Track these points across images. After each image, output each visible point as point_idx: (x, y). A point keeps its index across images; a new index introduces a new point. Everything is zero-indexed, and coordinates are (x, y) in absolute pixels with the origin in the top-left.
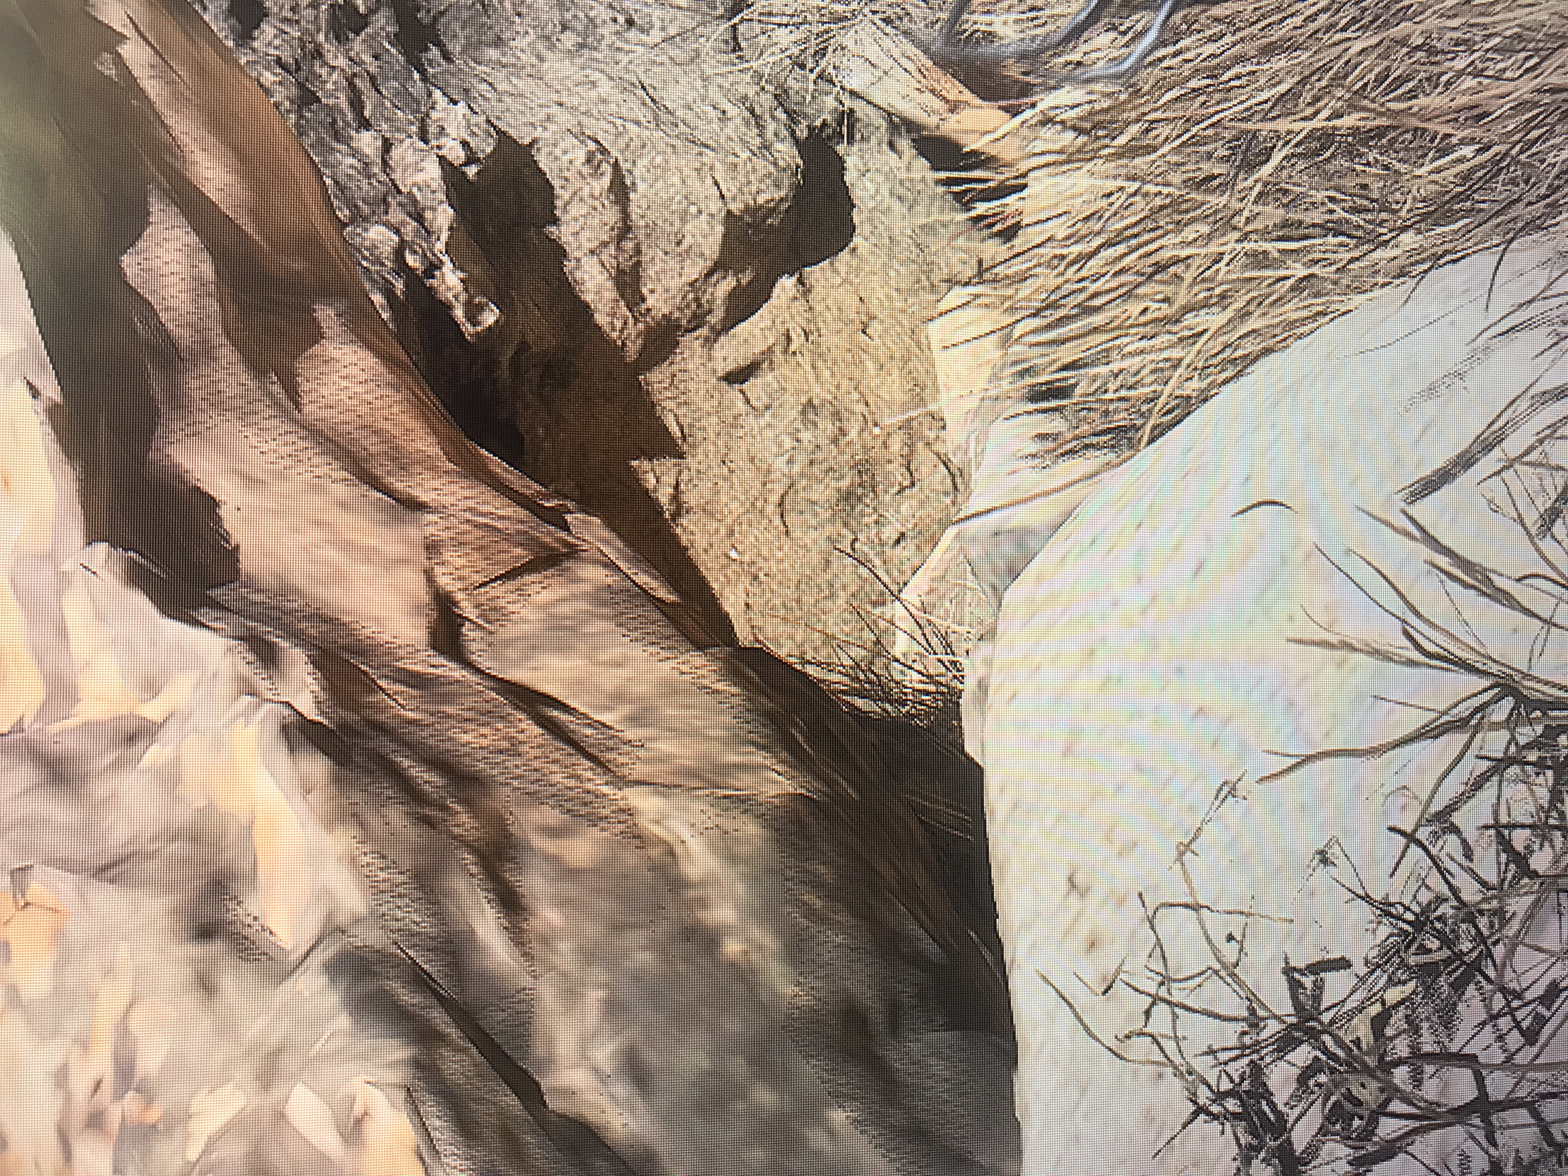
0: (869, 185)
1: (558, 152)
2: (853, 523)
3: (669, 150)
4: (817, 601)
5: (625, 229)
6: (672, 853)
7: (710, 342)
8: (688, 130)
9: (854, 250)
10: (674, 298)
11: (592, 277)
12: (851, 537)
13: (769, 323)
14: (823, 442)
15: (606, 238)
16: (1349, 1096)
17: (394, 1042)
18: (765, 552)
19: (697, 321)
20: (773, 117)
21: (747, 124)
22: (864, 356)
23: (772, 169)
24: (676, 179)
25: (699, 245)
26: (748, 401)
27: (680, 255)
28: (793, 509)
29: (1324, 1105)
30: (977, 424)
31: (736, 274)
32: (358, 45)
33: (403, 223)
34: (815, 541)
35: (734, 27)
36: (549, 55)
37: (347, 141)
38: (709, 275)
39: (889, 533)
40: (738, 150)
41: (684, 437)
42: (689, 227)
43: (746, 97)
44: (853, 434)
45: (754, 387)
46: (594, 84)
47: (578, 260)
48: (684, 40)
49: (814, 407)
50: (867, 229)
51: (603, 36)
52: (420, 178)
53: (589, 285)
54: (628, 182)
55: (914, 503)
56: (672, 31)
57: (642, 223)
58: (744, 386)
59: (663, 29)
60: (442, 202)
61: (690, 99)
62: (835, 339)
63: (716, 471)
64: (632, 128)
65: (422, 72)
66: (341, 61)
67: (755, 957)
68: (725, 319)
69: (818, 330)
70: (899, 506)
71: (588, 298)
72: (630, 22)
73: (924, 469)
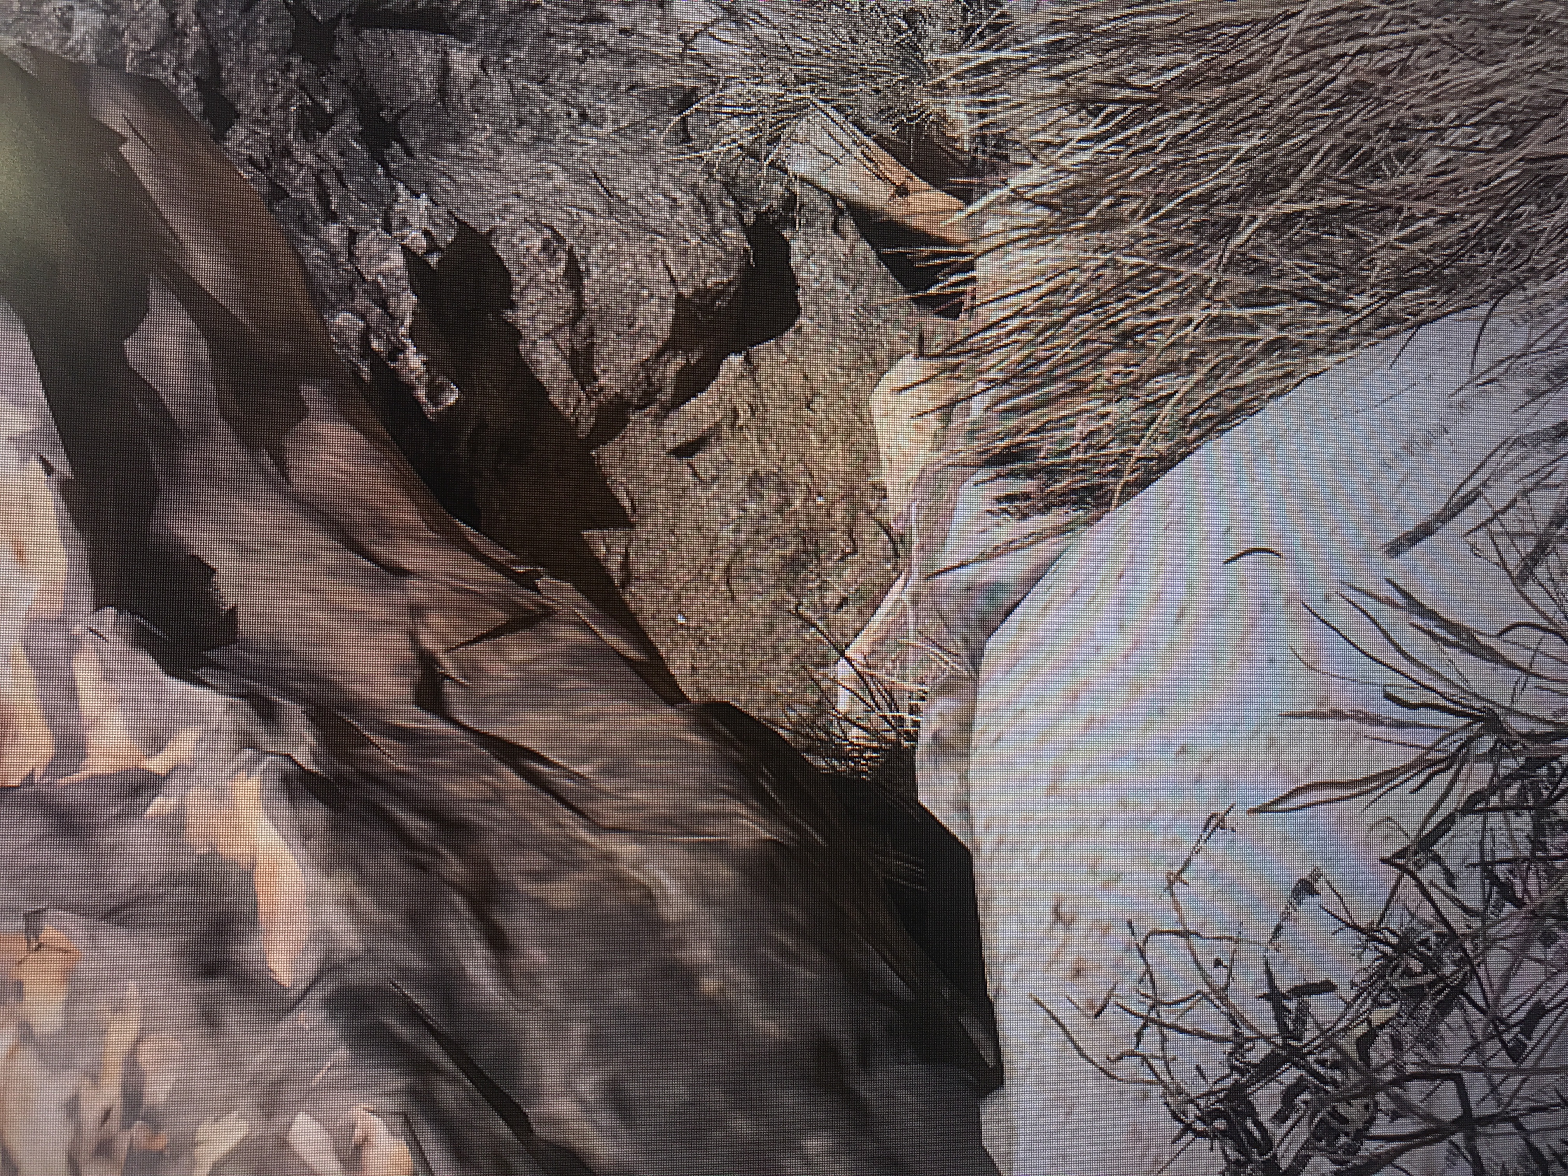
0: (813, 267)
1: (515, 240)
2: (797, 589)
3: (623, 237)
4: (761, 664)
5: (579, 311)
6: (650, 895)
7: (659, 419)
8: (639, 218)
9: (799, 329)
10: (625, 376)
11: (548, 358)
12: (795, 601)
13: (717, 400)
14: (769, 511)
15: (560, 321)
16: (1334, 1114)
17: (389, 1072)
18: (711, 616)
19: (648, 398)
20: (721, 203)
21: (697, 210)
22: (808, 430)
23: (720, 253)
24: (628, 265)
25: (651, 327)
26: (695, 474)
27: (632, 336)
28: (740, 576)
29: (1311, 1121)
30: (919, 493)
31: (685, 353)
32: (325, 142)
33: (369, 309)
34: (760, 606)
35: (684, 120)
36: (506, 149)
37: (315, 233)
38: (660, 353)
39: (831, 598)
40: (688, 236)
41: (634, 510)
42: (641, 310)
43: (695, 185)
44: (797, 504)
45: (703, 460)
46: (549, 176)
47: (534, 342)
48: (635, 132)
49: (760, 479)
50: (812, 309)
51: (557, 129)
52: (385, 266)
53: (545, 366)
54: (582, 267)
55: (857, 569)
56: (624, 123)
57: (595, 306)
58: (693, 459)
59: (615, 122)
60: (405, 290)
61: (641, 188)
62: (781, 414)
63: (665, 539)
64: (587, 216)
65: (385, 166)
66: (309, 159)
67: (730, 994)
68: (674, 396)
69: (764, 406)
70: (843, 570)
71: (544, 378)
72: (584, 116)
73: (866, 537)
